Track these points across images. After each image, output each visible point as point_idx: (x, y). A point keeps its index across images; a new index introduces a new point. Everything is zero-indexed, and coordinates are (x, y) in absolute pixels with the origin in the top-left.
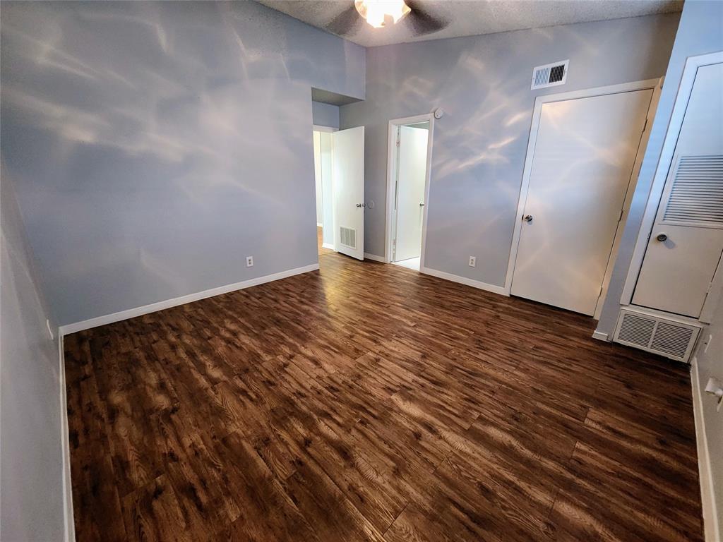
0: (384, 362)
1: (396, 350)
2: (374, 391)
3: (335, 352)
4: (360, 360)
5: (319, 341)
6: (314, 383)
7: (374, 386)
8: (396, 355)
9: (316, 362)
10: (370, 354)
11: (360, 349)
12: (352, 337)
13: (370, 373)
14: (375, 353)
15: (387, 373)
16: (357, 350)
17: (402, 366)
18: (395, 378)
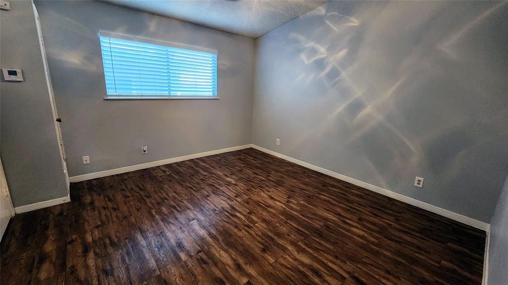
0: (232, 195)
1: (222, 201)
2: (243, 185)
3: (261, 203)
4: (246, 197)
5: (274, 211)
6: (271, 190)
7: (242, 186)
8: (224, 198)
9: (272, 198)
10: (239, 200)
11: (245, 203)
12: (250, 213)
13: (242, 191)
14: (236, 200)
15: (234, 191)
16: (248, 203)
17: (224, 192)
18: (231, 189)
